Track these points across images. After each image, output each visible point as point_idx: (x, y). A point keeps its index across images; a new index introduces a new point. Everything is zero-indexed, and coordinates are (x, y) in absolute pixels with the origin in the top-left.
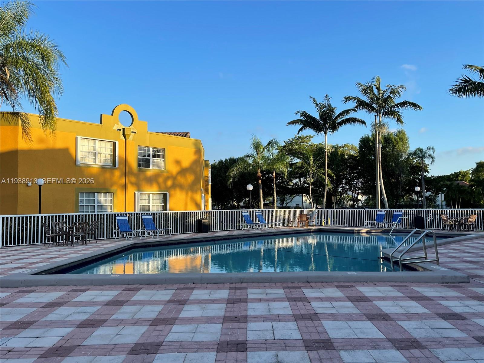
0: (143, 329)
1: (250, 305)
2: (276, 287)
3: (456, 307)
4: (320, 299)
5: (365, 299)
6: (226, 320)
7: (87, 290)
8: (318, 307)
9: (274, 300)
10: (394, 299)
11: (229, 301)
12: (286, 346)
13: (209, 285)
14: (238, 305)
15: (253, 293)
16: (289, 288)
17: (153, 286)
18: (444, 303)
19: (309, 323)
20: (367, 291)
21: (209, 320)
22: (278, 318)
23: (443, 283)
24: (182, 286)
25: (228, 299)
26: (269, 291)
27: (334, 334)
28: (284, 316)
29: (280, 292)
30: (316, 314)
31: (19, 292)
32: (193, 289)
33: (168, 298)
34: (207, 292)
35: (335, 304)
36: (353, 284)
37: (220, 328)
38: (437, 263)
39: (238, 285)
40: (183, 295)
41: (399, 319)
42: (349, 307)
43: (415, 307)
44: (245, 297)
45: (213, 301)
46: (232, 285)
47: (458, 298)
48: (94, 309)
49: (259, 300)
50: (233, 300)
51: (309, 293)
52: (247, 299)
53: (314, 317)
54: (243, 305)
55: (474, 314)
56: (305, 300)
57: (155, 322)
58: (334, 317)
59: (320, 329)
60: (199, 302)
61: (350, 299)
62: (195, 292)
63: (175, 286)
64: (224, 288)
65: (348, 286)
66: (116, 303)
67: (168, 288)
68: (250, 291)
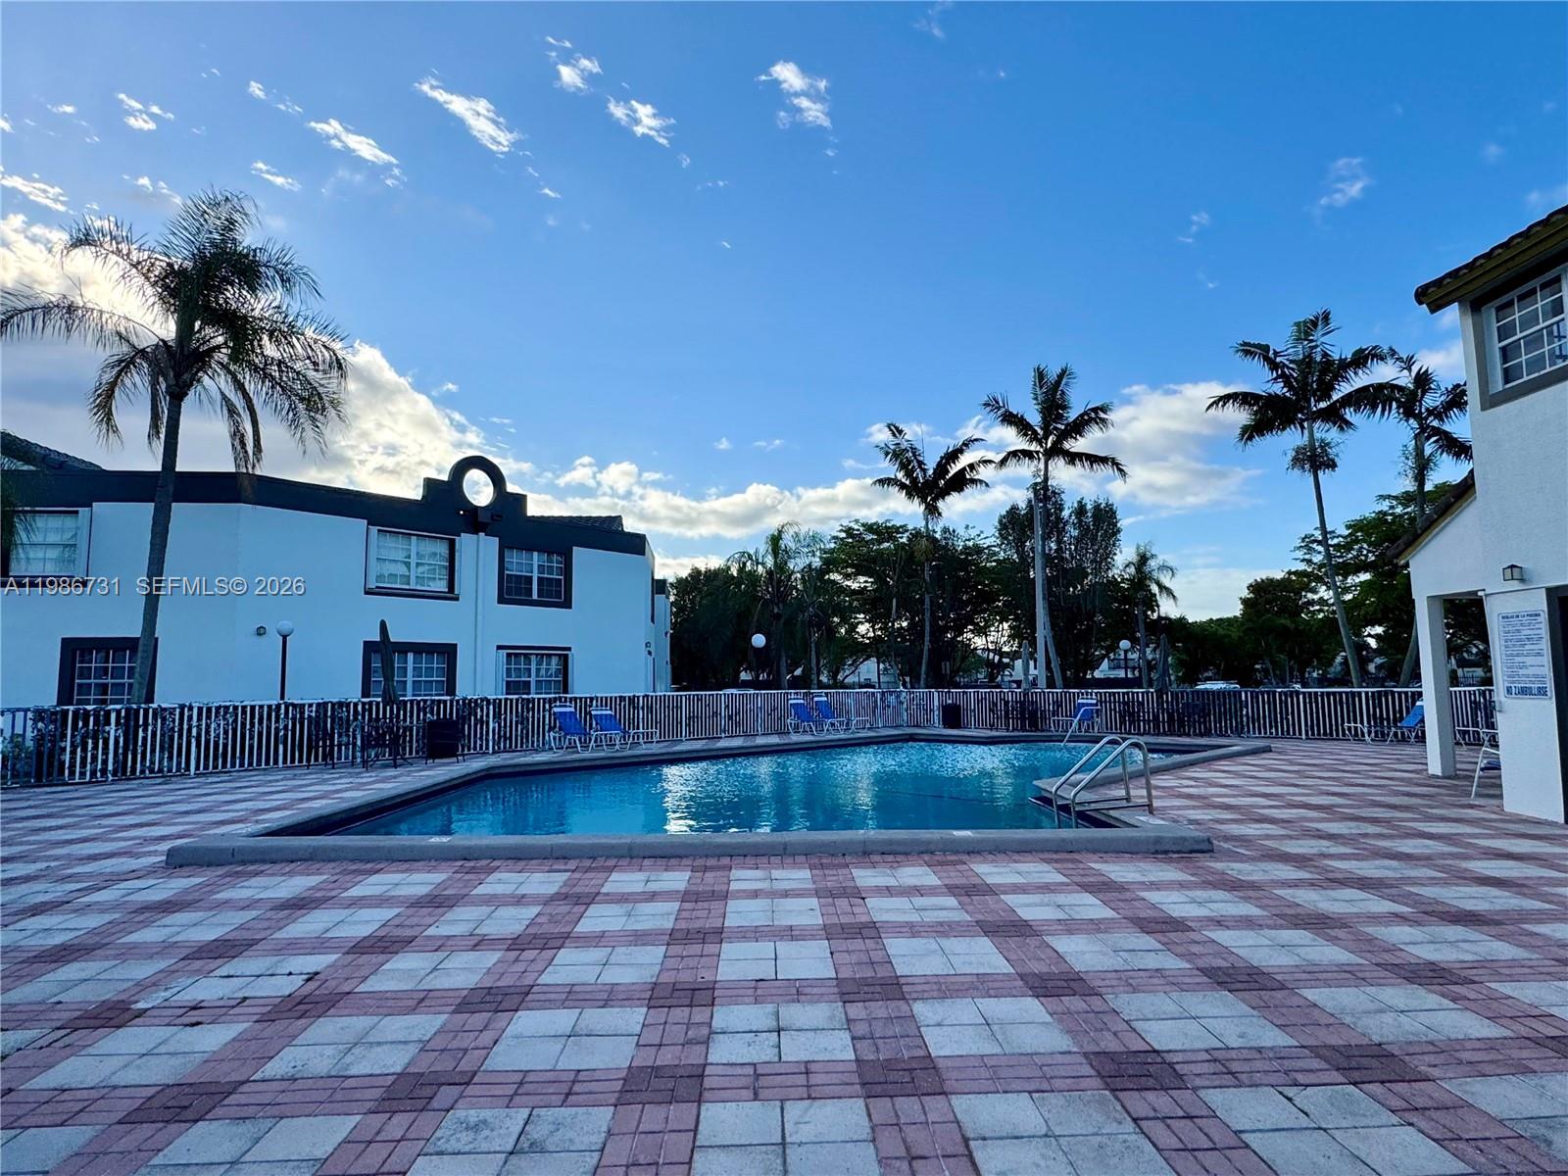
0: (491, 958)
1: (732, 905)
2: (795, 865)
3: (1176, 904)
4: (889, 891)
5: (985, 890)
6: (673, 937)
7: (377, 872)
8: (881, 909)
9: (786, 894)
10: (1046, 888)
11: (687, 896)
12: (798, 993)
13: (647, 862)
14: (706, 905)
15: (744, 878)
16: (822, 866)
17: (522, 864)
18: (1154, 897)
19: (855, 944)
20: (990, 872)
21: (640, 938)
22: (791, 934)
23: (1157, 852)
24: (587, 863)
25: (686, 893)
26: (776, 874)
27: (905, 966)
28: (803, 928)
29: (799, 876)
30: (873, 925)
31: (223, 876)
32: (611, 870)
33: (553, 889)
34: (641, 876)
35: (919, 901)
36: (965, 858)
37: (662, 955)
38: (1150, 808)
39: (711, 862)
40: (588, 882)
41: (1051, 932)
42: (948, 909)
43: (1090, 907)
44: (724, 888)
45: (653, 897)
46: (699, 862)
47: (1182, 886)
48: (387, 914)
49: (755, 894)
50: (697, 893)
51: (866, 877)
52: (727, 892)
53: (871, 930)
54: (716, 905)
55: (1208, 919)
56: (858, 895)
57: (516, 944)
58: (912, 930)
59: (877, 956)
60: (622, 899)
61: (952, 890)
62: (615, 876)
63: (572, 864)
64: (678, 868)
65: (954, 863)
66: (437, 902)
67: (555, 867)
68: (735, 873)
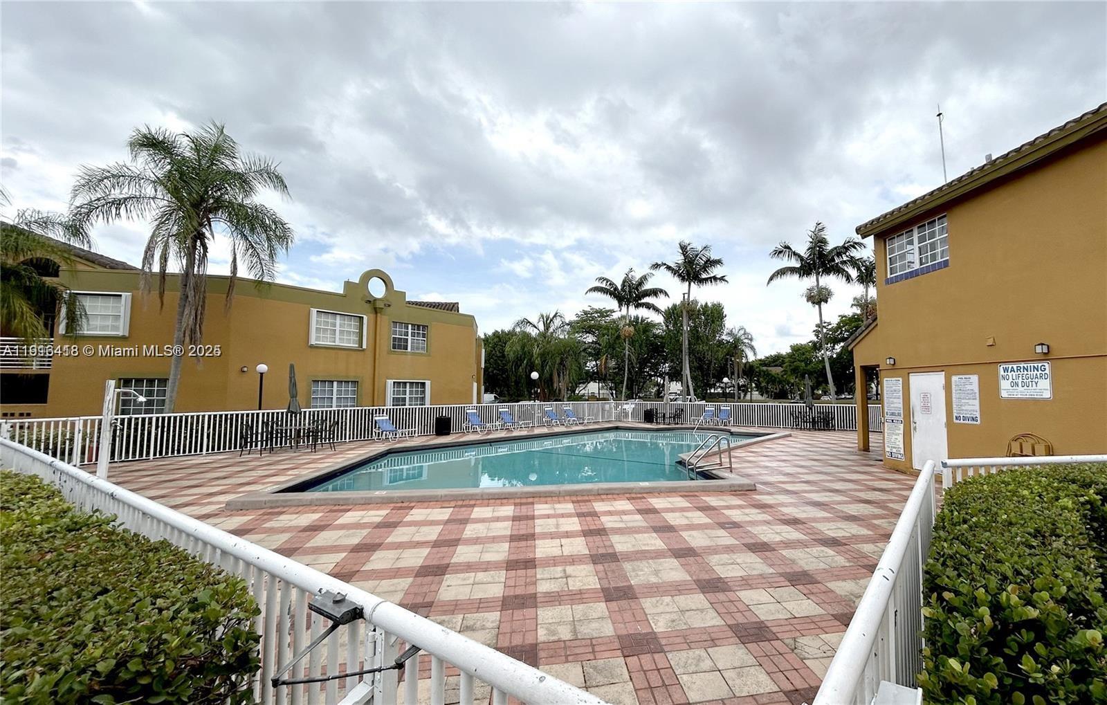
0: (425, 551)
1: (537, 522)
2: (565, 501)
3: (737, 515)
4: (610, 513)
5: (654, 511)
6: (513, 538)
7: (349, 510)
8: (608, 522)
9: (563, 516)
10: (683, 510)
11: (515, 519)
12: (573, 561)
13: (491, 502)
14: (525, 522)
15: (541, 509)
16: (578, 502)
17: (426, 504)
19: (597, 538)
20: (657, 502)
22: (568, 535)
23: (731, 491)
24: (460, 503)
25: (514, 517)
26: (557, 506)
27: (619, 548)
29: (569, 507)
30: (604, 529)
31: (264, 514)
32: (474, 506)
33: (446, 517)
34: (490, 509)
35: (625, 517)
36: (645, 495)
37: (508, 547)
38: (731, 469)
39: (524, 501)
40: (463, 513)
41: (682, 530)
43: (699, 518)
44: (532, 513)
45: (498, 519)
46: (518, 501)
47: (740, 507)
48: (365, 532)
49: (548, 516)
51: (599, 506)
52: (534, 515)
53: (602, 532)
54: (530, 522)
55: (750, 522)
56: (594, 514)
57: (436, 544)
59: (607, 543)
60: (483, 521)
61: (640, 512)
62: (476, 509)
63: (453, 504)
64: (508, 504)
65: (640, 498)
66: (388, 525)
67: (444, 506)
68: (536, 506)
